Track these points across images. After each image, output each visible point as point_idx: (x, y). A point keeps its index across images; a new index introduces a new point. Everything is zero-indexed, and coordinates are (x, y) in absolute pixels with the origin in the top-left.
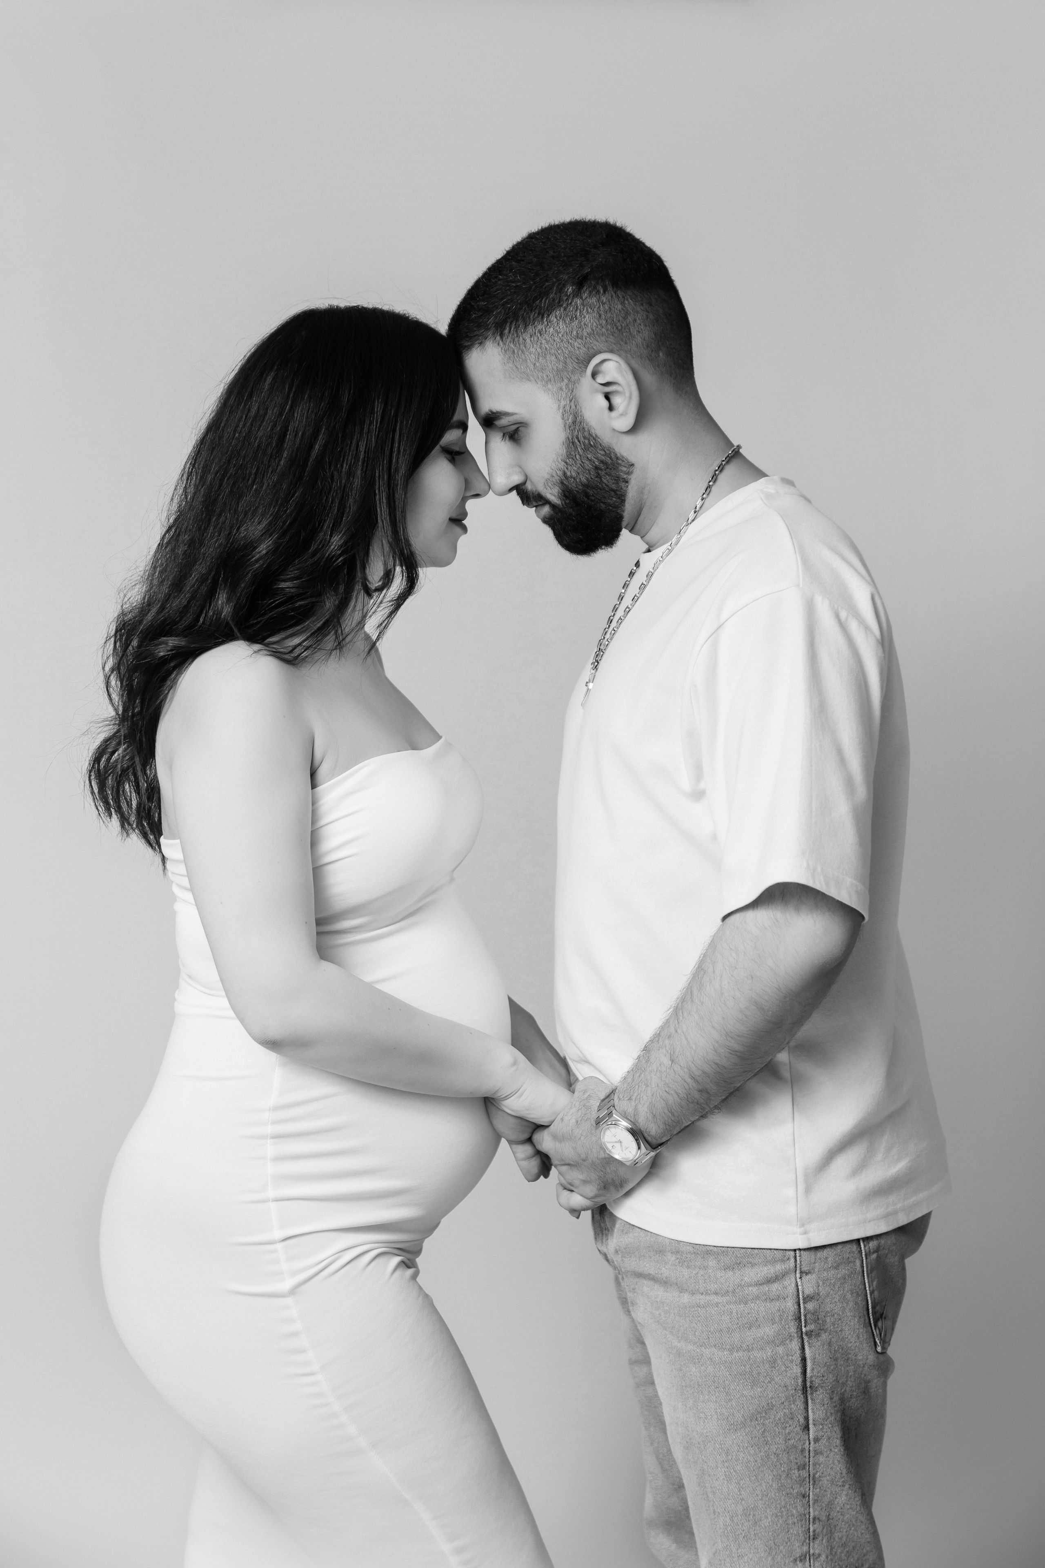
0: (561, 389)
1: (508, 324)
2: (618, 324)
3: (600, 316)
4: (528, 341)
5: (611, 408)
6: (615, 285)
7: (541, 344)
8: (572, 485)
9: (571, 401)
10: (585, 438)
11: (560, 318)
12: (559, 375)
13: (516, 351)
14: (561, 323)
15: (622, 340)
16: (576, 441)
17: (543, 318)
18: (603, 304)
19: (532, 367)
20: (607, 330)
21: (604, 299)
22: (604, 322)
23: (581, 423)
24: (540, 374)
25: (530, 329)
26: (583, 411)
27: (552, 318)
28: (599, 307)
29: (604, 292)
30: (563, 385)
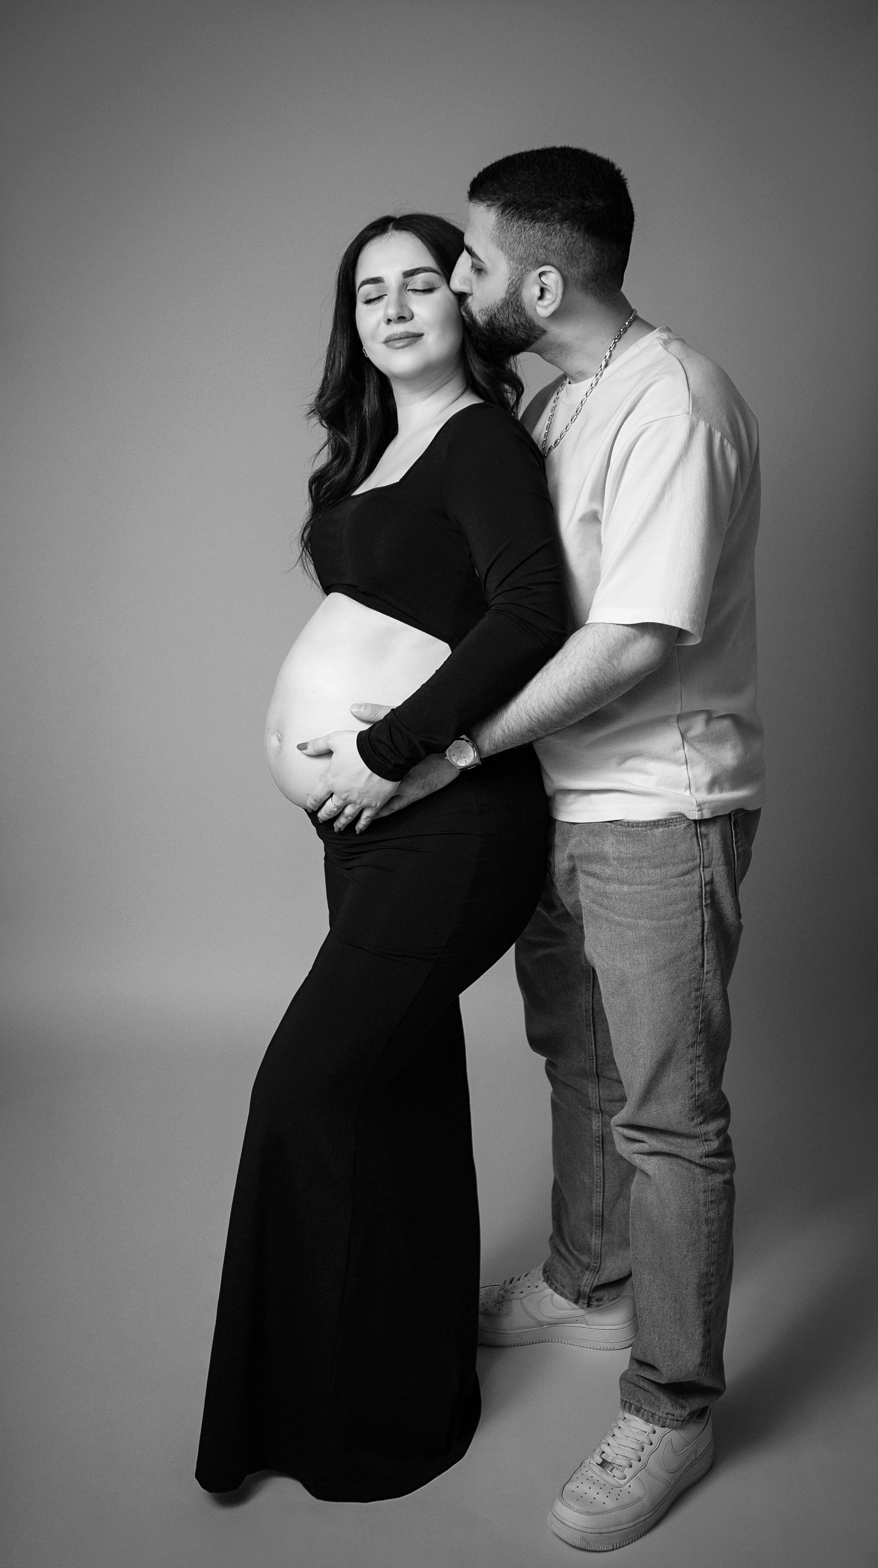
0: (517, 269)
1: (509, 210)
2: (574, 255)
3: (566, 243)
4: (515, 228)
5: (541, 297)
6: (587, 230)
7: (521, 236)
8: (496, 323)
9: (519, 279)
10: (516, 305)
11: (541, 229)
12: (521, 260)
13: (504, 228)
14: (540, 232)
15: (570, 265)
16: (510, 303)
17: (532, 221)
18: (572, 237)
19: (508, 244)
20: (565, 254)
21: (575, 235)
22: (566, 248)
23: (518, 295)
24: (510, 252)
25: (520, 222)
26: (523, 290)
27: (537, 225)
28: (569, 237)
29: (577, 231)
30: (520, 267)
